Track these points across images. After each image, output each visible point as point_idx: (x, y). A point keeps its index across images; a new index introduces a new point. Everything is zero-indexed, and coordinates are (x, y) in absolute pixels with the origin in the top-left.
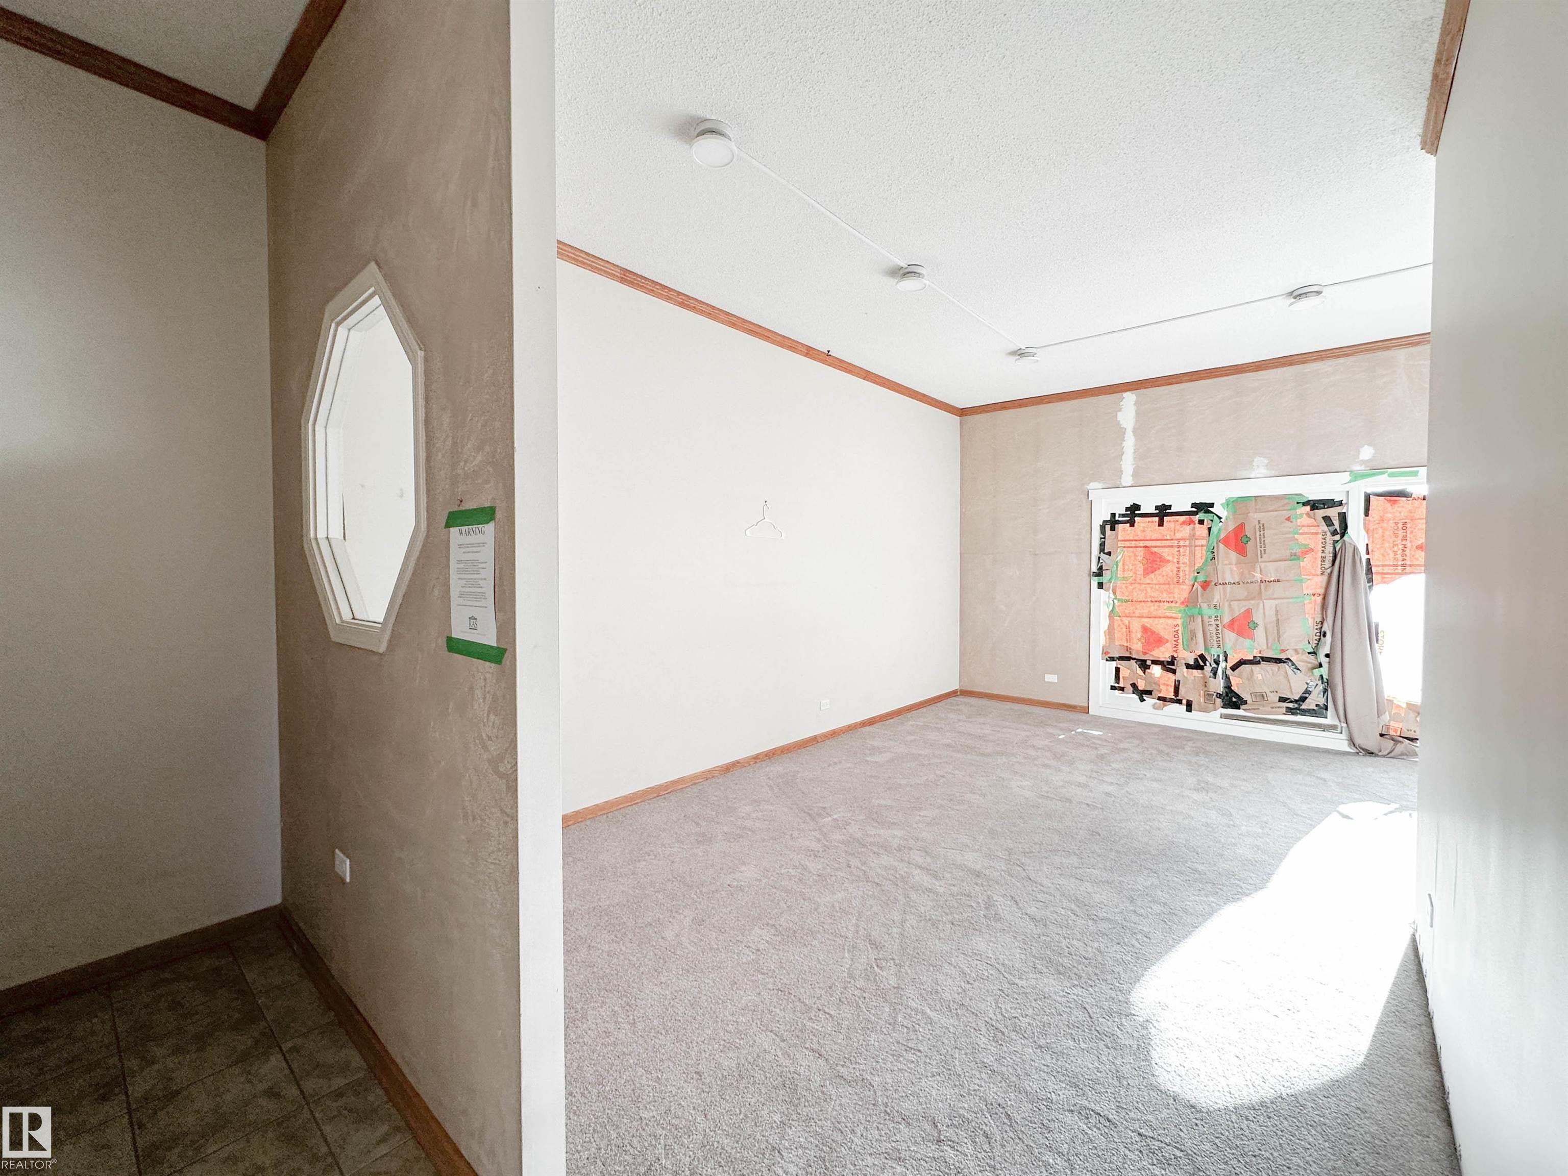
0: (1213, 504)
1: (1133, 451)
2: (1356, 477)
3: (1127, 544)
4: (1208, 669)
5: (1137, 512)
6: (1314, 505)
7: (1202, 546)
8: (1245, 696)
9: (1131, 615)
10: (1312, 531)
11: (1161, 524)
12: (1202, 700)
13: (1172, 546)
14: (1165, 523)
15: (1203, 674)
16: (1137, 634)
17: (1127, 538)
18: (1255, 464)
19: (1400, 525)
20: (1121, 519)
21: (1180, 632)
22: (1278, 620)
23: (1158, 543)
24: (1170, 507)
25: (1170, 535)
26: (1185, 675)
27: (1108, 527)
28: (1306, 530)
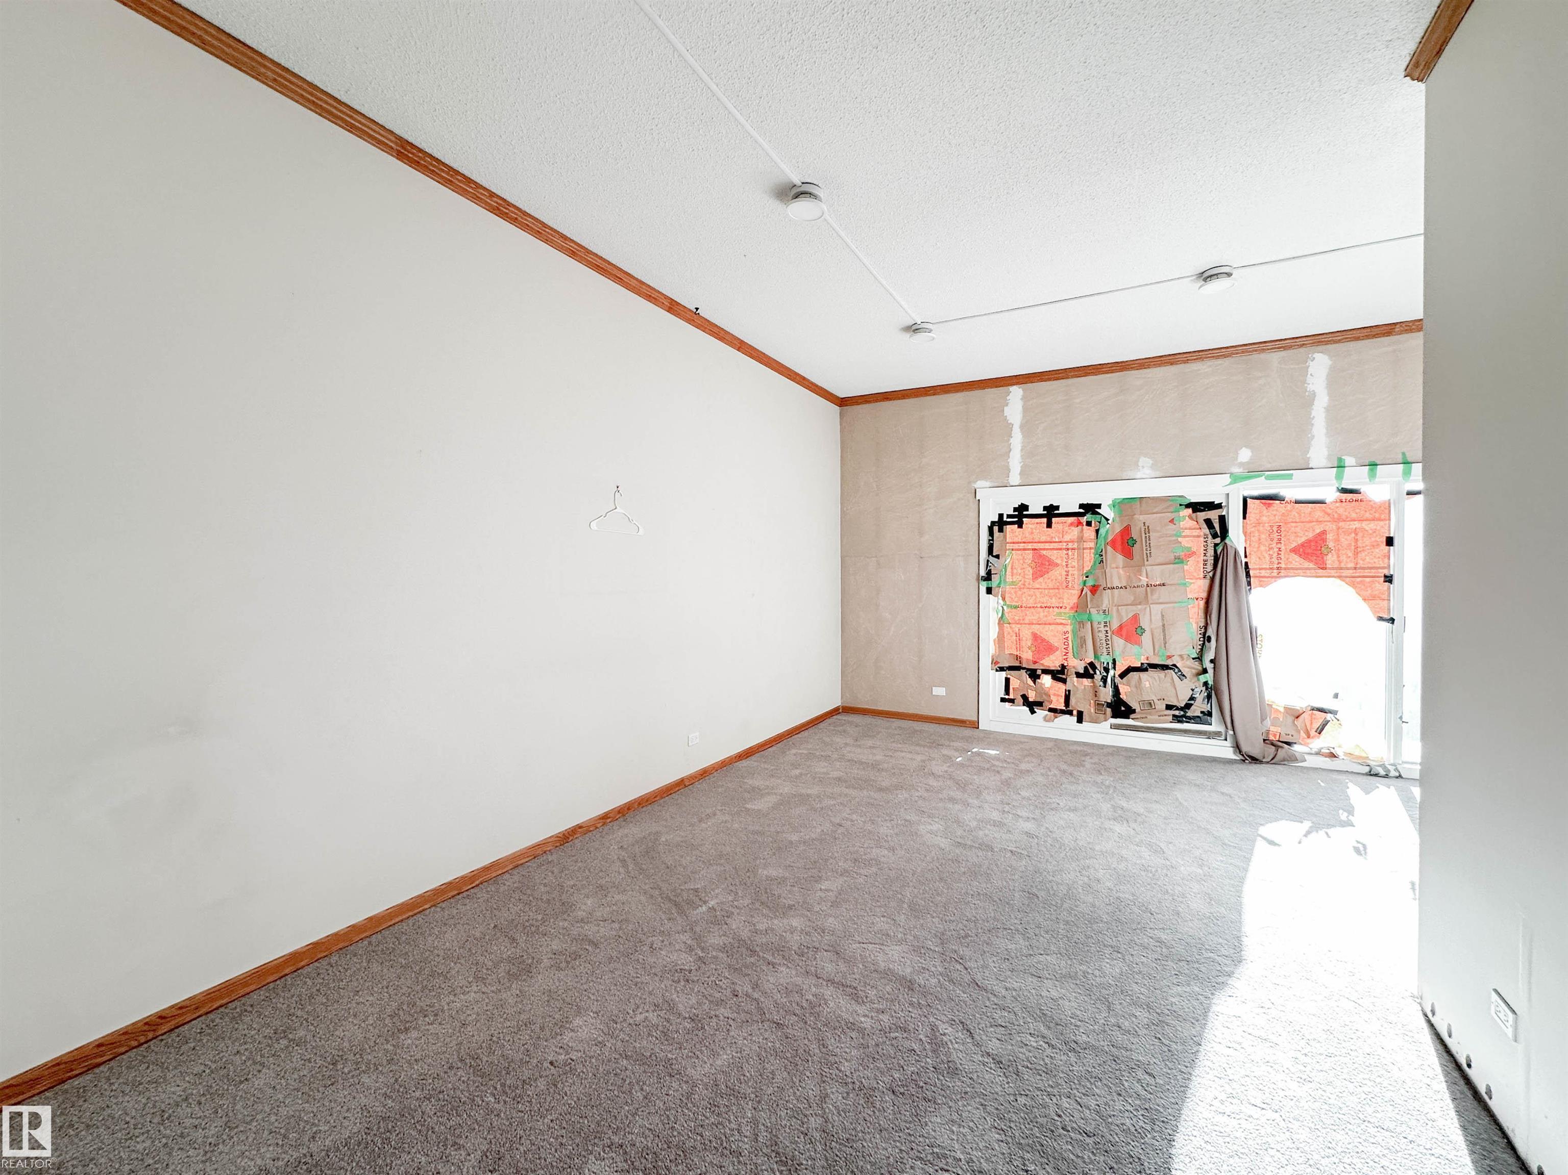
0: (1100, 505)
1: (1020, 448)
2: (1236, 479)
3: (1016, 546)
4: (1098, 677)
5: (1025, 513)
6: (1197, 507)
7: (1091, 548)
8: (1134, 705)
9: (1021, 622)
10: (1194, 534)
11: (1049, 525)
12: (1092, 710)
13: (1060, 549)
14: (1053, 525)
15: (1093, 682)
16: (1027, 641)
17: (1016, 540)
18: (1140, 464)
19: (1275, 529)
20: (1009, 520)
21: (1070, 639)
22: (1164, 625)
23: (1047, 546)
24: (1057, 508)
25: (1059, 537)
26: (1075, 684)
27: (996, 528)
28: (1187, 532)
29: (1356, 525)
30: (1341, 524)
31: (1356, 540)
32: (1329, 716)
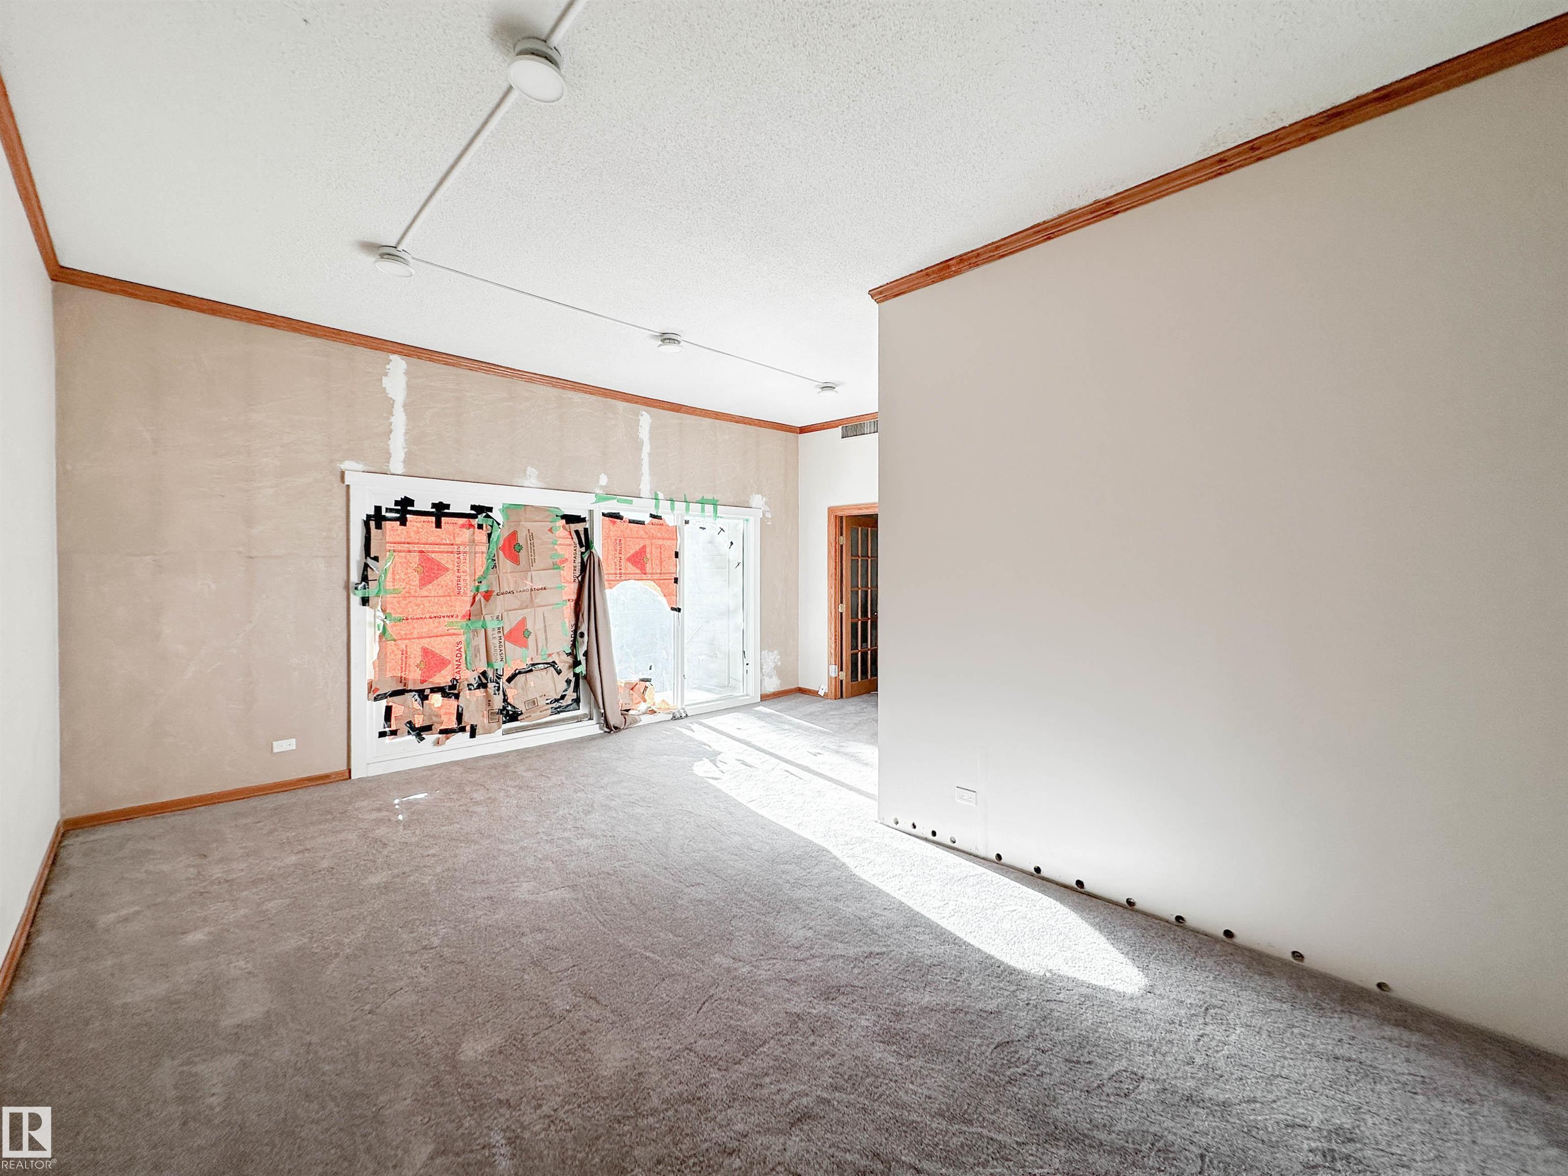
0: (492, 508)
1: (404, 431)
2: (600, 499)
3: (399, 547)
4: (491, 685)
5: (409, 508)
6: (571, 519)
7: (482, 553)
8: (521, 707)
9: (409, 636)
10: (566, 543)
11: (438, 525)
12: (486, 721)
13: (452, 552)
14: (443, 524)
15: (486, 692)
16: (416, 657)
17: (398, 539)
18: (528, 473)
19: (618, 542)
20: (389, 515)
21: (462, 650)
22: (545, 626)
23: (436, 548)
24: (448, 506)
25: (450, 540)
26: (468, 697)
27: (372, 524)
28: (560, 541)
29: (660, 542)
30: (654, 541)
31: (661, 553)
32: (648, 683)
